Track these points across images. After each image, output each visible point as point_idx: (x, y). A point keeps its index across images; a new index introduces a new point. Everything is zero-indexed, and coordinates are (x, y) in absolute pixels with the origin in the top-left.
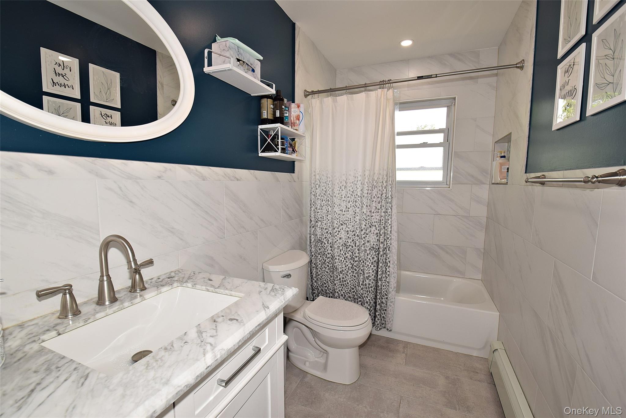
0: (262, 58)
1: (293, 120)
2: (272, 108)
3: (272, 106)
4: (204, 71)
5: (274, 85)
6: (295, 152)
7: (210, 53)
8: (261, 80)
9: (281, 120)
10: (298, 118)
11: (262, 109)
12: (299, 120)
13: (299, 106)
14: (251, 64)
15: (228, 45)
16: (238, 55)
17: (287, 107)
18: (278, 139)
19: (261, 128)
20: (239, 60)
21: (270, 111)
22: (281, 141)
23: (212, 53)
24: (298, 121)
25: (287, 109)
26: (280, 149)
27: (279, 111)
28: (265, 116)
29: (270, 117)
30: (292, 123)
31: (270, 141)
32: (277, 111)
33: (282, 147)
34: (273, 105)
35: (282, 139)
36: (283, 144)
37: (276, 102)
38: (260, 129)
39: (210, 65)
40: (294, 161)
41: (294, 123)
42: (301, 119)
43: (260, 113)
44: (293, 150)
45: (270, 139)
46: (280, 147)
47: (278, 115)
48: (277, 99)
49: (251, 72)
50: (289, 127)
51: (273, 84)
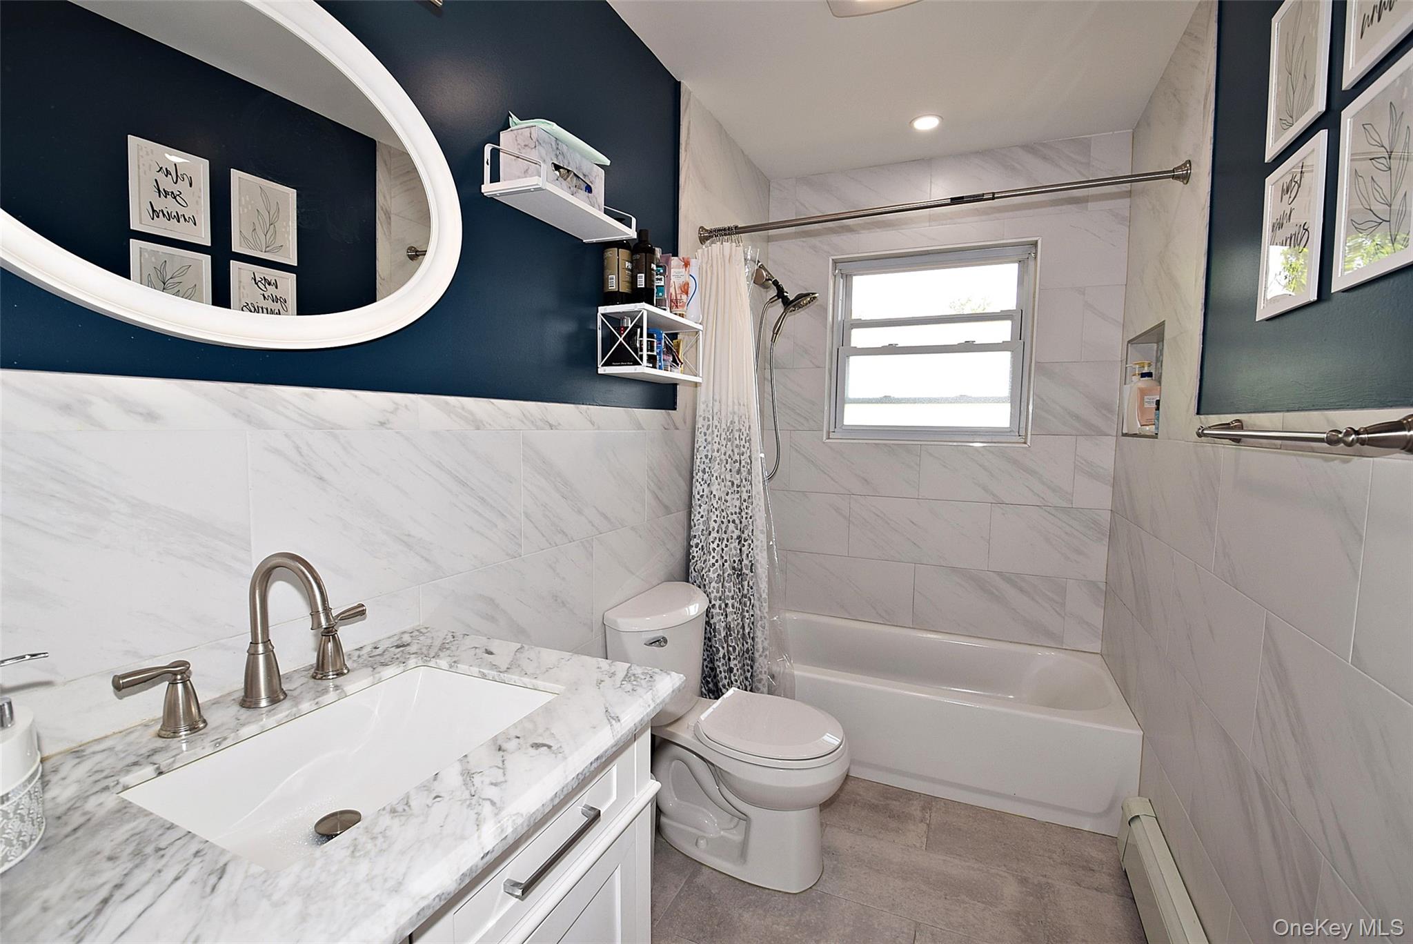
0: (608, 162)
1: (674, 294)
2: (628, 269)
3: (628, 265)
4: (483, 191)
5: (634, 220)
6: (678, 365)
7: (495, 154)
8: (605, 208)
9: (646, 295)
10: (685, 289)
11: (607, 271)
12: (687, 294)
13: (687, 264)
14: (585, 175)
15: (534, 136)
16: (557, 156)
17: (661, 267)
18: (641, 336)
19: (603, 312)
20: (557, 167)
21: (625, 275)
22: (648, 341)
23: (501, 153)
24: (684, 297)
25: (662, 271)
26: (645, 358)
27: (643, 275)
28: (612, 285)
29: (624, 288)
30: (671, 301)
31: (623, 342)
32: (639, 275)
33: (649, 353)
34: (631, 262)
35: (650, 335)
36: (651, 348)
37: (638, 256)
38: (602, 314)
39: (495, 178)
40: (676, 384)
41: (676, 300)
42: (691, 291)
43: (602, 280)
44: (674, 361)
45: (623, 336)
46: (645, 353)
47: (641, 282)
48: (639, 250)
49: (583, 194)
50: (665, 310)
51: (631, 218)
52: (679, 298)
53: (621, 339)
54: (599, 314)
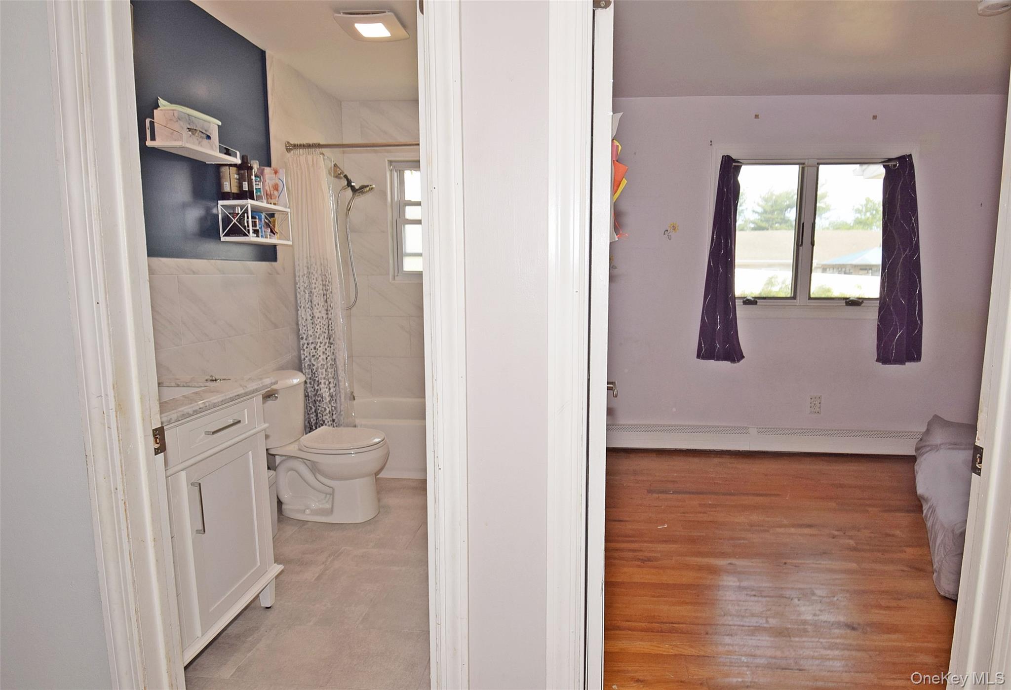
0: (220, 123)
1: (268, 191)
2: (236, 179)
3: (236, 176)
4: (147, 144)
5: (238, 153)
6: (274, 234)
7: (152, 124)
8: (219, 145)
9: (250, 195)
10: (276, 187)
11: (223, 180)
12: (277, 190)
13: (276, 172)
14: (206, 131)
15: (176, 115)
16: (189, 124)
17: (258, 177)
18: (248, 218)
19: (222, 204)
20: (190, 129)
21: (235, 183)
22: (252, 221)
23: (155, 124)
24: (276, 193)
25: (259, 180)
26: (251, 231)
27: (247, 183)
28: (227, 188)
29: (235, 190)
30: (267, 195)
31: (236, 222)
32: (244, 183)
33: (254, 228)
34: (238, 174)
35: (253, 217)
36: (254, 224)
37: (242, 172)
38: (221, 205)
39: (153, 138)
40: (276, 246)
41: (271, 194)
42: (280, 189)
43: (219, 185)
44: (272, 231)
45: (236, 219)
46: (251, 228)
47: (246, 187)
48: (244, 168)
49: (206, 141)
50: (262, 202)
51: (236, 153)
52: (272, 193)
53: (235, 221)
54: (219, 205)
